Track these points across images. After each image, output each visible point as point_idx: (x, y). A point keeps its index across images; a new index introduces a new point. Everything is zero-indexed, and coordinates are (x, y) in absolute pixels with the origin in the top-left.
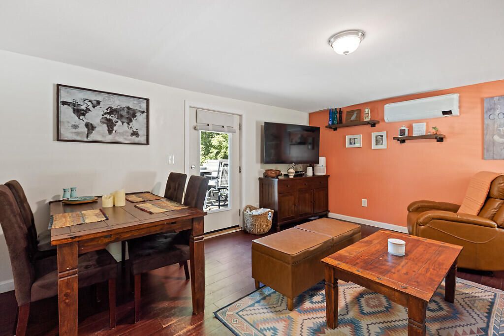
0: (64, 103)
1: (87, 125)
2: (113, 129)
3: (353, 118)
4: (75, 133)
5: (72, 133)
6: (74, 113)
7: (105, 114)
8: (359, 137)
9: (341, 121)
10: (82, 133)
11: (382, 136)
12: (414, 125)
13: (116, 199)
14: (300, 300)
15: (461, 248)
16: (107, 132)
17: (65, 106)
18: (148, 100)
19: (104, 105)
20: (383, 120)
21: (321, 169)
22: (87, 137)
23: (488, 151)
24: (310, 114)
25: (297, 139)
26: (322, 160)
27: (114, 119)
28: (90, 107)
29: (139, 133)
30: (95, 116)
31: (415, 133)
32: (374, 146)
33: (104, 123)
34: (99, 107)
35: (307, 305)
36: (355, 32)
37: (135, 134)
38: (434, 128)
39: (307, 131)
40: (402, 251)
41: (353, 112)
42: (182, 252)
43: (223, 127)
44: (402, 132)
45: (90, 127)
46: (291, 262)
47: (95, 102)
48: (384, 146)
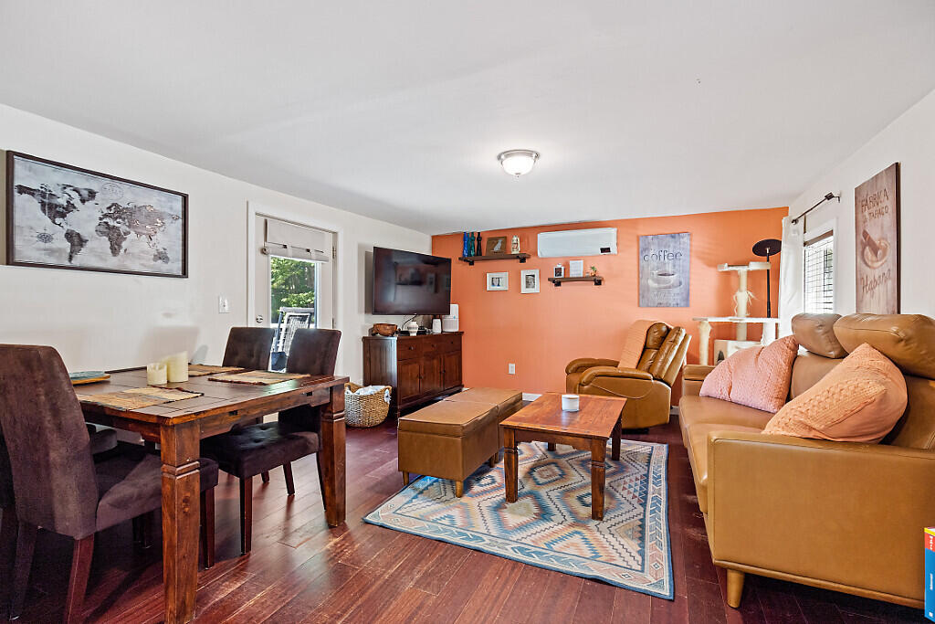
0: (22, 190)
1: (69, 236)
2: (120, 247)
3: (497, 248)
4: (45, 250)
5: (39, 249)
6: (44, 211)
7: (106, 216)
8: (504, 277)
9: (479, 252)
10: (60, 251)
11: (533, 276)
12: (571, 262)
13: (172, 370)
14: (467, 486)
15: (625, 399)
16: (110, 251)
17: (25, 196)
18: (185, 198)
19: (103, 200)
20: (536, 253)
21: (452, 323)
22: (71, 258)
23: (643, 297)
24: (434, 238)
25: (408, 275)
26: (454, 308)
27: (123, 228)
28: (76, 200)
29: (168, 256)
30: (85, 219)
31: (573, 274)
32: (524, 290)
33: (103, 233)
34: (95, 202)
35: (476, 488)
36: (529, 153)
37: (162, 256)
38: (593, 268)
39: (427, 263)
40: (576, 406)
41: (497, 239)
42: (306, 440)
43: (308, 251)
44: (558, 271)
45: (76, 241)
46: (461, 434)
47: (85, 193)
48: (536, 290)
